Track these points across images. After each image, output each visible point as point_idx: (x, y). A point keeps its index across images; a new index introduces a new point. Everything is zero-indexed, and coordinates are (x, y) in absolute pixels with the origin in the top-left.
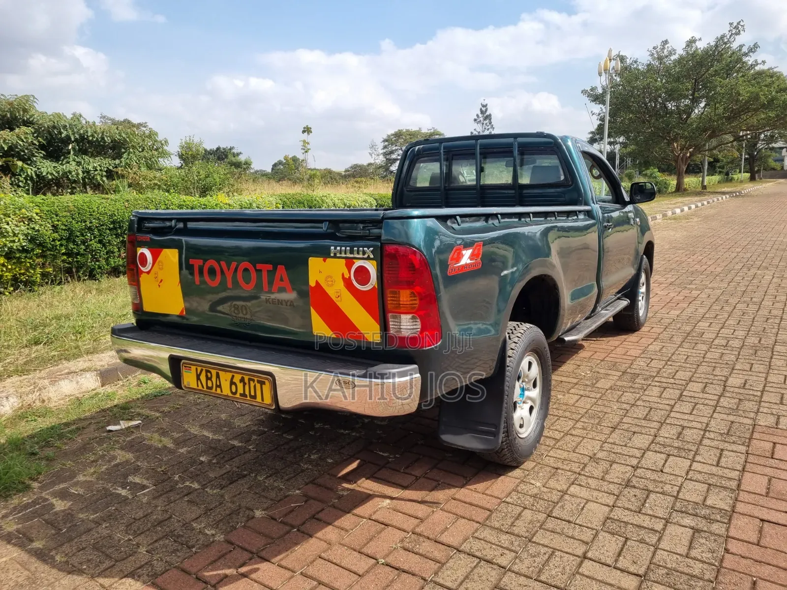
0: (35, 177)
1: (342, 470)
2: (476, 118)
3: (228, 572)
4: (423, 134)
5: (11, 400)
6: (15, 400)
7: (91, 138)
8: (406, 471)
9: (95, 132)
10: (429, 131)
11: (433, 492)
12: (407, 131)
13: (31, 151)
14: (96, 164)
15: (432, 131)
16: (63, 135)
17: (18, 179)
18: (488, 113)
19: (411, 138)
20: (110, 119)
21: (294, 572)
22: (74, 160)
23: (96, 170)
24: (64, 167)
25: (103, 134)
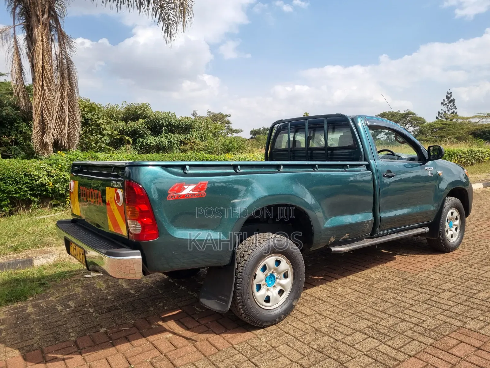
0: (145, 145)
1: (165, 315)
2: (443, 102)
3: (59, 356)
4: (400, 114)
5: (55, 256)
6: (56, 256)
7: (174, 124)
8: (198, 320)
9: (176, 121)
10: (405, 112)
11: (200, 334)
12: (389, 112)
13: (144, 131)
14: (175, 138)
15: (407, 112)
16: (160, 123)
17: (137, 146)
18: (452, 98)
19: (391, 117)
20: (212, 113)
21: (86, 363)
22: (165, 136)
23: (175, 141)
24: (159, 139)
25: (180, 122)
